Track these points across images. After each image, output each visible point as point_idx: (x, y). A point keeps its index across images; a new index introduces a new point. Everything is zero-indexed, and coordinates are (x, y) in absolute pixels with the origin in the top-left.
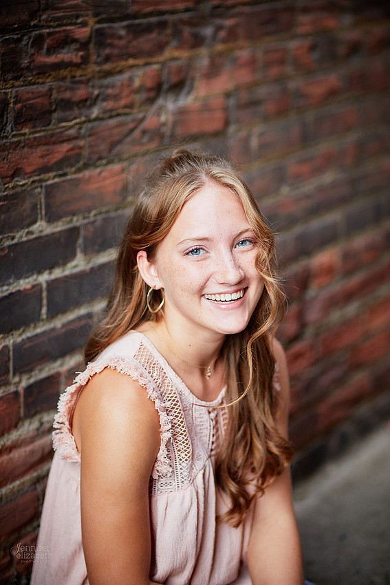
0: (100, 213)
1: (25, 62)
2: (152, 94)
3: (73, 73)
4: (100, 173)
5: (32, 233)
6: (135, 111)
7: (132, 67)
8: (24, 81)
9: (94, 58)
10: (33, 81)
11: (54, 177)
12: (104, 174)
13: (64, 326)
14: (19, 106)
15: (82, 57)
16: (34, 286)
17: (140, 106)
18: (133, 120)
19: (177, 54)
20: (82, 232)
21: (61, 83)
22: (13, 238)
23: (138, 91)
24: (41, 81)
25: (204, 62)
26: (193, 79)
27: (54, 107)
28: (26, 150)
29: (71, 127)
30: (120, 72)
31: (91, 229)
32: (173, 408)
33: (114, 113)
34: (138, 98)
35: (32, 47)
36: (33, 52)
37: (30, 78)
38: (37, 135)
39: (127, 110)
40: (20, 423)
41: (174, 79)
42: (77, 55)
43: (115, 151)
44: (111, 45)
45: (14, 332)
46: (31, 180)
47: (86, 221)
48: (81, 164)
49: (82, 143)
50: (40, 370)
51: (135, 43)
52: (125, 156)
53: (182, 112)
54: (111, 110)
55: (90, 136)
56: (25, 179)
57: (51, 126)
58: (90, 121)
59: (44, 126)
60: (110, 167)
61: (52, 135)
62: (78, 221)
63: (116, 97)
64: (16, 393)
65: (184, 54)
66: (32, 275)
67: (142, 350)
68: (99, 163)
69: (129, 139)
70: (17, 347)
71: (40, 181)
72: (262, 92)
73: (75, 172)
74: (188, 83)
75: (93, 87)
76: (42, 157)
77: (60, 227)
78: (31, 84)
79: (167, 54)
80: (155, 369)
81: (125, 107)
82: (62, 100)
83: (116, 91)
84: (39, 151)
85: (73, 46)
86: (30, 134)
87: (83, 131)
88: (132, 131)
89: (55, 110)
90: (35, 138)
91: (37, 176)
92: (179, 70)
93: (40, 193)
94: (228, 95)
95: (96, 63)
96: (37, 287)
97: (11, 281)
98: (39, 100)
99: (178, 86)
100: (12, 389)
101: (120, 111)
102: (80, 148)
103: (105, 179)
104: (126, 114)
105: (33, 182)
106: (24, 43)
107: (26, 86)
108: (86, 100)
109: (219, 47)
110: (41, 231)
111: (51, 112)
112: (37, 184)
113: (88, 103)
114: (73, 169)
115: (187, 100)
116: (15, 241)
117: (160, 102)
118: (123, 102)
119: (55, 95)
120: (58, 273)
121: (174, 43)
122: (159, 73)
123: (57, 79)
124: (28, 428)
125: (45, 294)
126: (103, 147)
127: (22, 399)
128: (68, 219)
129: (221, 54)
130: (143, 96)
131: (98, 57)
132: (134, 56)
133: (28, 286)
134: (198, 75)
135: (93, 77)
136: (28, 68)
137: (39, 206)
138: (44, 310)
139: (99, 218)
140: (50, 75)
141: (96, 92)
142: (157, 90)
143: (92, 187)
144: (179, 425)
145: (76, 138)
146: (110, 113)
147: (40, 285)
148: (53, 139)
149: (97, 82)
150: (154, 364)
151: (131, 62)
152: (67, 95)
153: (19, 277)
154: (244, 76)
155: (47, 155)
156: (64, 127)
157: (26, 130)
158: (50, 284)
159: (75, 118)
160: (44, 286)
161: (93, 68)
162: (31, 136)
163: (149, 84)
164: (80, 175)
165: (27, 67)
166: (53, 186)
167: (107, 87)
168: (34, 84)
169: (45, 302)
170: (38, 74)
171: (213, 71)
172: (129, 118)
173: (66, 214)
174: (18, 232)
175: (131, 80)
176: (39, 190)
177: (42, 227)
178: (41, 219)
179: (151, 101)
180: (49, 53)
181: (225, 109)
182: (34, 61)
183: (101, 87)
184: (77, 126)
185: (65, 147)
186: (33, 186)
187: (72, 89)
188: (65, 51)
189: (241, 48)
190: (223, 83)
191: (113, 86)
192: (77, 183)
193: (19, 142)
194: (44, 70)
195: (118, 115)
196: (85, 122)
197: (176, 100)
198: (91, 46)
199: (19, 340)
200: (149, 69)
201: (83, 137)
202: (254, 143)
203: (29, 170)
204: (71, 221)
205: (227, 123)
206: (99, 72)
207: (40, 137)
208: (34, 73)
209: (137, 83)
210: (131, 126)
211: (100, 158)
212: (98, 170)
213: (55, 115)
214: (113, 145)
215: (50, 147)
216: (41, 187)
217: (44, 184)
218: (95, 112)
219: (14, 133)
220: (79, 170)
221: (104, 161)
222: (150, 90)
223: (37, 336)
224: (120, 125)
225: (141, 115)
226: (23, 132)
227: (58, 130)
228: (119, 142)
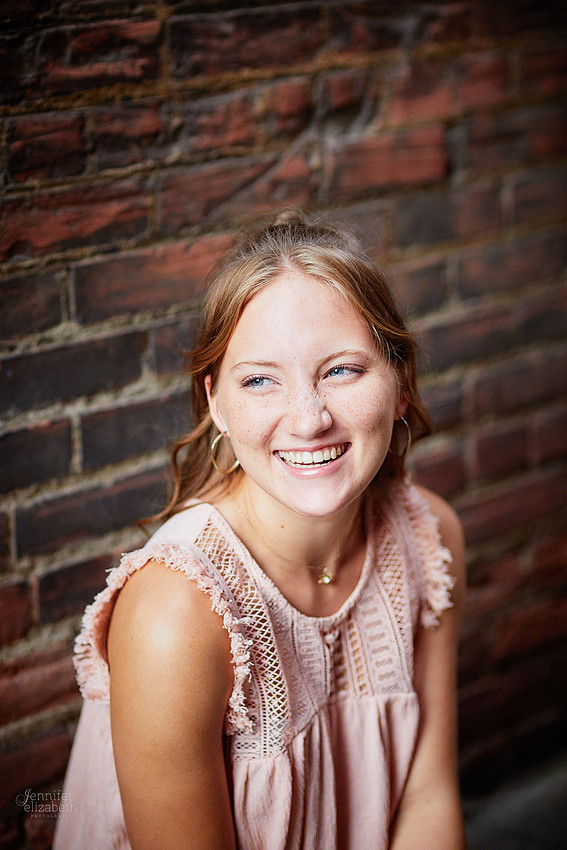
0: (189, 309)
1: (29, 76)
2: (291, 124)
3: (127, 93)
4: (187, 248)
5: (50, 340)
6: (258, 149)
7: (248, 82)
8: (28, 107)
9: (169, 68)
10: (46, 105)
11: (94, 254)
12: (195, 249)
13: (117, 483)
14: (17, 144)
15: (143, 67)
16: (53, 423)
17: (267, 142)
18: (253, 165)
19: (341, 60)
20: (153, 339)
21: (104, 109)
22: (12, 348)
23: (265, 117)
24: (62, 105)
25: (402, 72)
26: (377, 100)
27: (89, 145)
28: (35, 212)
29: (124, 177)
30: (226, 89)
31: (169, 334)
32: (259, 626)
33: (213, 153)
34: (262, 131)
35: (43, 52)
36: (43, 60)
37: (40, 101)
38: (57, 189)
39: (241, 149)
40: (33, 631)
41: (336, 100)
42: (133, 65)
43: (217, 213)
44: (205, 49)
45: (18, 491)
46: (47, 258)
47: (159, 322)
48: (147, 234)
49: (148, 201)
50: (73, 552)
51: (253, 44)
52: (236, 220)
53: (354, 152)
54: (208, 149)
55: (164, 189)
56: (33, 257)
57: (85, 176)
58: (163, 166)
59: (69, 175)
60: (209, 238)
61: (87, 190)
62: (141, 322)
63: (217, 129)
64: (23, 587)
65: (358, 61)
66: (52, 404)
67: (209, 532)
68: (184, 231)
69: (244, 195)
70: (23, 516)
71: (66, 260)
72: (522, 118)
73: (137, 246)
74: (367, 105)
75: (170, 113)
76: (68, 223)
77: (106, 331)
78: (39, 110)
79: (321, 60)
80: (230, 562)
81: (237, 144)
82: (106, 135)
83: (218, 119)
84: (61, 214)
85: (126, 51)
86: (42, 187)
87: (150, 183)
88: (249, 182)
89: (93, 151)
90: (53, 195)
91: (58, 251)
92: (348, 86)
93: (64, 280)
94: (449, 124)
95: (175, 76)
96: (62, 427)
97: (10, 413)
98: (59, 135)
99: (347, 111)
100: (16, 578)
101: (227, 150)
102: (145, 209)
103: (196, 257)
104: (238, 156)
105: (51, 262)
106: (26, 47)
107: (32, 112)
108: (156, 134)
109: (430, 49)
110: (69, 338)
111: (83, 154)
112: (58, 266)
113: (161, 138)
114: (132, 242)
115: (363, 133)
116: (17, 352)
117: (311, 135)
118: (231, 137)
119: (90, 127)
120: (104, 402)
121: (336, 43)
122: (306, 92)
123: (92, 102)
124: (46, 639)
125: (77, 435)
126: (192, 208)
127: (35, 595)
128: (123, 318)
129: (433, 60)
130: (274, 126)
131: (179, 65)
132: (253, 64)
133: (44, 422)
134: (386, 93)
135: (169, 99)
136: (35, 86)
137: (63, 299)
138: (77, 460)
139: (186, 318)
140: (79, 97)
141: (176, 121)
142: (303, 116)
143: (172, 269)
144: (268, 655)
145: (138, 192)
146: (206, 156)
147: (68, 421)
148: (90, 195)
149: (177, 106)
150: (228, 555)
151: (246, 73)
152: (117, 126)
153: (25, 407)
154: (484, 94)
155: (76, 221)
156: (110, 176)
157: (34, 182)
158: (87, 421)
159: (134, 162)
160: (76, 421)
161: (166, 85)
162: (45, 191)
163: (283, 107)
164: (147, 251)
165: (33, 84)
166: (90, 268)
167: (199, 113)
168: (49, 110)
169: (78, 446)
170: (55, 95)
171: (418, 85)
172: (245, 162)
173: (118, 312)
174: (21, 338)
175: (247, 102)
176: (63, 274)
177: (69, 332)
178: (69, 318)
179: (292, 134)
180: (76, 61)
181: (445, 146)
182: (45, 75)
183: (186, 113)
184: (137, 177)
185: (114, 208)
186: (52, 268)
187: (125, 117)
188: (111, 57)
189: (477, 50)
190: (437, 106)
191: (211, 112)
192: (141, 262)
193: (21, 201)
194: (66, 89)
195: (221, 157)
196: (153, 169)
197: (345, 129)
198: (164, 51)
199: (28, 504)
200: (282, 85)
201: (152, 192)
202: (507, 198)
203: (41, 243)
204: (130, 322)
205: (449, 169)
206: (181, 90)
207: (63, 194)
208: (48, 93)
209: (259, 106)
210: (249, 173)
211: (187, 224)
212: (182, 244)
213: (93, 159)
214: (210, 205)
215: (84, 209)
216: (68, 270)
217: (73, 265)
218: (175, 152)
219: (11, 186)
220: (144, 243)
221: (195, 229)
222: (287, 116)
223: (64, 499)
224: (227, 172)
225: (268, 157)
226: (28, 183)
227: (98, 182)
228: (226, 198)
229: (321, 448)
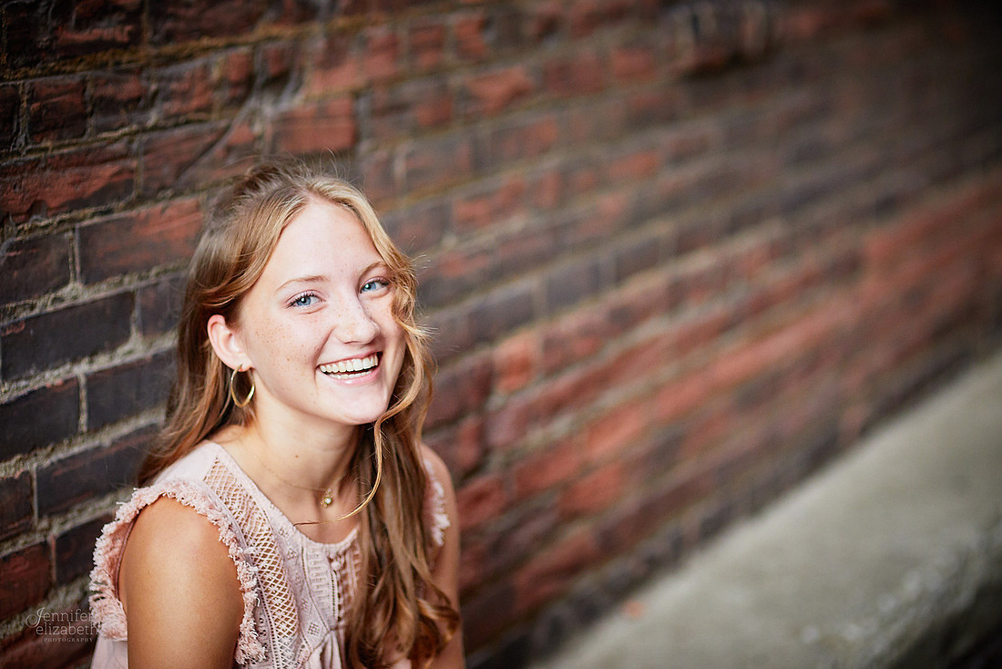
0: (166, 271)
1: (44, 40)
2: (240, 91)
3: (117, 58)
4: (163, 210)
5: (60, 300)
6: (214, 116)
7: (206, 50)
8: (43, 69)
9: (148, 35)
10: (56, 68)
11: (93, 215)
12: (169, 212)
13: (114, 443)
14: (35, 106)
15: (130, 33)
16: (66, 382)
17: (222, 109)
18: (212, 131)
19: (275, 31)
20: (138, 300)
21: (99, 73)
22: (32, 307)
23: (218, 86)
24: (68, 68)
25: (317, 44)
26: (302, 70)
27: (89, 109)
28: (48, 173)
29: (116, 140)
30: (190, 57)
31: (152, 294)
33: (182, 119)
34: (220, 97)
35: (53, 18)
36: (54, 24)
37: (53, 64)
38: (65, 151)
39: (202, 116)
40: (52, 592)
41: (272, 69)
42: (122, 31)
43: (185, 178)
44: (175, 17)
45: (38, 452)
46: (58, 218)
47: (143, 283)
48: (133, 195)
49: (134, 164)
50: (80, 511)
51: (210, 14)
52: (201, 185)
53: (287, 120)
54: (177, 115)
55: (146, 153)
56: (48, 218)
57: (85, 138)
58: (144, 130)
59: (74, 137)
60: (178, 201)
61: (88, 152)
62: (131, 283)
63: (185, 95)
64: (44, 545)
65: (287, 32)
66: (64, 363)
67: (217, 469)
68: (160, 195)
69: (205, 160)
70: (44, 475)
71: (72, 221)
72: (409, 90)
73: (125, 209)
74: (294, 75)
75: (148, 79)
76: (73, 184)
77: (103, 291)
78: (52, 73)
79: (260, 31)
81: (199, 110)
82: (102, 99)
83: (184, 86)
84: (69, 175)
85: (116, 17)
86: (53, 149)
87: (135, 146)
88: (210, 146)
89: (91, 114)
90: (62, 156)
91: (66, 212)
92: (281, 56)
93: (72, 240)
94: (356, 95)
95: (152, 43)
96: (71, 382)
97: (32, 372)
98: (66, 98)
99: (279, 81)
100: (38, 538)
101: (192, 116)
102: (132, 171)
103: (170, 219)
104: (200, 121)
105: (61, 222)
106: (41, 11)
107: (46, 76)
108: (139, 99)
109: (341, 22)
110: (75, 298)
111: (85, 117)
112: (66, 226)
113: (142, 103)
114: (122, 204)
115: (293, 102)
116: (36, 311)
117: (252, 103)
118: (195, 103)
119: (90, 90)
120: (102, 362)
121: (271, 15)
122: (251, 57)
123: (92, 66)
124: (64, 599)
125: (83, 394)
126: (167, 170)
127: (53, 555)
128: (117, 279)
129: (343, 32)
130: (226, 94)
131: (155, 33)
132: (210, 33)
133: (58, 382)
134: (309, 64)
135: (148, 65)
136: (48, 50)
137: (70, 259)
138: (83, 419)
139: (164, 279)
140: (81, 61)
141: (153, 87)
142: (246, 86)
143: (153, 231)
145: (124, 156)
146: (176, 121)
147: (76, 379)
148: (89, 157)
149: (153, 72)
150: (237, 490)
151: (205, 42)
152: (109, 90)
153: (43, 367)
154: (380, 66)
155: (80, 182)
156: (105, 139)
157: (48, 143)
158: (92, 379)
159: (122, 126)
160: (83, 381)
161: (147, 51)
162: (56, 153)
163: (234, 75)
164: (133, 213)
165: (47, 48)
166: (89, 227)
167: (170, 79)
168: (58, 73)
169: (84, 405)
170: (64, 58)
171: (332, 59)
172: (206, 127)
173: (112, 273)
174: (39, 297)
175: (206, 69)
176: (70, 234)
177: (76, 292)
178: (75, 279)
179: (239, 102)
180: (80, 26)
181: (353, 116)
182: (56, 38)
183: (161, 79)
184: (126, 139)
185: (108, 170)
186: (62, 228)
187: (117, 82)
188: (104, 23)
189: (374, 24)
190: (348, 77)
191: (179, 79)
192: (127, 225)
193: (38, 161)
194: (73, 53)
195: (188, 122)
196: (137, 132)
197: (276, 102)
198: (144, 17)
199: (47, 463)
200: (232, 53)
201: (136, 155)
202: (400, 168)
203: (54, 203)
204: (121, 282)
205: (356, 138)
206: (158, 56)
207: (69, 154)
208: (58, 57)
209: (216, 74)
210: (209, 139)
211: (163, 188)
212: (160, 206)
213: (92, 121)
214: (182, 168)
215: (86, 170)
216: (74, 230)
217: (77, 226)
218: (153, 117)
219: (30, 147)
220: (131, 206)
221: (169, 193)
222: (236, 85)
223: (73, 457)
224: (191, 138)
225: (223, 124)
226: (43, 145)
227: (97, 144)
228: (191, 163)
229: (369, 356)
